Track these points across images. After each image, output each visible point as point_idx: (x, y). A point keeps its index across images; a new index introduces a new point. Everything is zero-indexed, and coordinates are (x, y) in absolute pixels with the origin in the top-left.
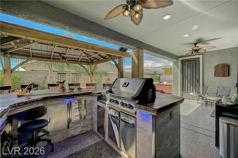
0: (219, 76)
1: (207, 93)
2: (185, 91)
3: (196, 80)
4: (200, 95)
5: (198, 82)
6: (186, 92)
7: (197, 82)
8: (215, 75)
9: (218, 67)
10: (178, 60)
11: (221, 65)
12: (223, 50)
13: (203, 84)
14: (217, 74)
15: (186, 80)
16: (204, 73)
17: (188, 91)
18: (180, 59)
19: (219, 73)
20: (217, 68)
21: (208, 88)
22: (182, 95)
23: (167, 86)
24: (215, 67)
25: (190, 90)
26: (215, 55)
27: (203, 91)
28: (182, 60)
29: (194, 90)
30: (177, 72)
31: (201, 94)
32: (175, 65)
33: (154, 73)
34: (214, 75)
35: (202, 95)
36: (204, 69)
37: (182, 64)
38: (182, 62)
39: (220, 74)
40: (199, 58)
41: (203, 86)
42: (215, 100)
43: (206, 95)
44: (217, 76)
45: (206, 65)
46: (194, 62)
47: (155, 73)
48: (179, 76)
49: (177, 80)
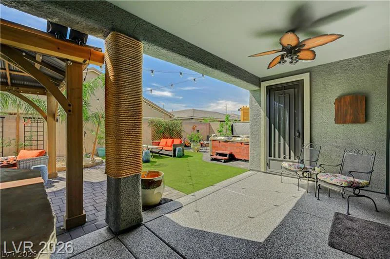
0: (345, 122)
1: (319, 164)
2: (274, 157)
3: (296, 132)
4: (304, 168)
5: (301, 136)
6: (277, 158)
7: (299, 136)
8: (337, 121)
9: (343, 101)
10: (260, 86)
11: (349, 94)
12: (354, 59)
13: (311, 142)
14: (340, 119)
15: (277, 131)
16: (313, 116)
17: (279, 157)
18: (264, 85)
19: (346, 116)
20: (340, 102)
21: (323, 150)
22: (269, 165)
23: (241, 144)
24: (337, 100)
25: (284, 154)
26: (337, 73)
27: (311, 157)
28: (267, 87)
29: (292, 154)
30: (258, 115)
31: (306, 166)
32: (253, 99)
33: (226, 118)
34: (335, 119)
35: (308, 167)
36: (313, 106)
37: (268, 96)
38: (269, 90)
39: (348, 117)
40: (303, 80)
41: (311, 146)
42: (339, 184)
43: (317, 169)
44: (340, 123)
45: (318, 95)
46: (293, 89)
47: (228, 118)
48: (263, 122)
49: (259, 130)
